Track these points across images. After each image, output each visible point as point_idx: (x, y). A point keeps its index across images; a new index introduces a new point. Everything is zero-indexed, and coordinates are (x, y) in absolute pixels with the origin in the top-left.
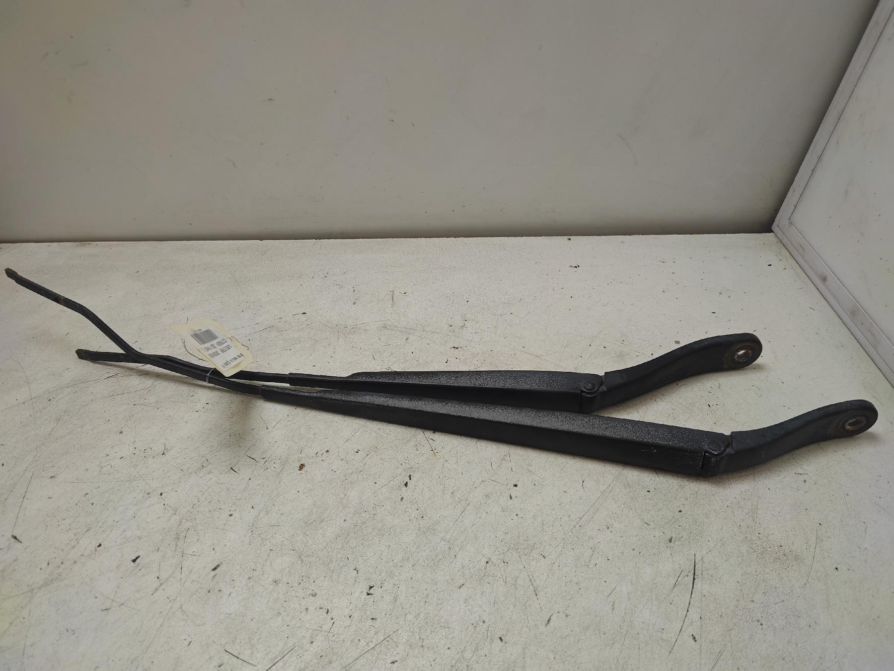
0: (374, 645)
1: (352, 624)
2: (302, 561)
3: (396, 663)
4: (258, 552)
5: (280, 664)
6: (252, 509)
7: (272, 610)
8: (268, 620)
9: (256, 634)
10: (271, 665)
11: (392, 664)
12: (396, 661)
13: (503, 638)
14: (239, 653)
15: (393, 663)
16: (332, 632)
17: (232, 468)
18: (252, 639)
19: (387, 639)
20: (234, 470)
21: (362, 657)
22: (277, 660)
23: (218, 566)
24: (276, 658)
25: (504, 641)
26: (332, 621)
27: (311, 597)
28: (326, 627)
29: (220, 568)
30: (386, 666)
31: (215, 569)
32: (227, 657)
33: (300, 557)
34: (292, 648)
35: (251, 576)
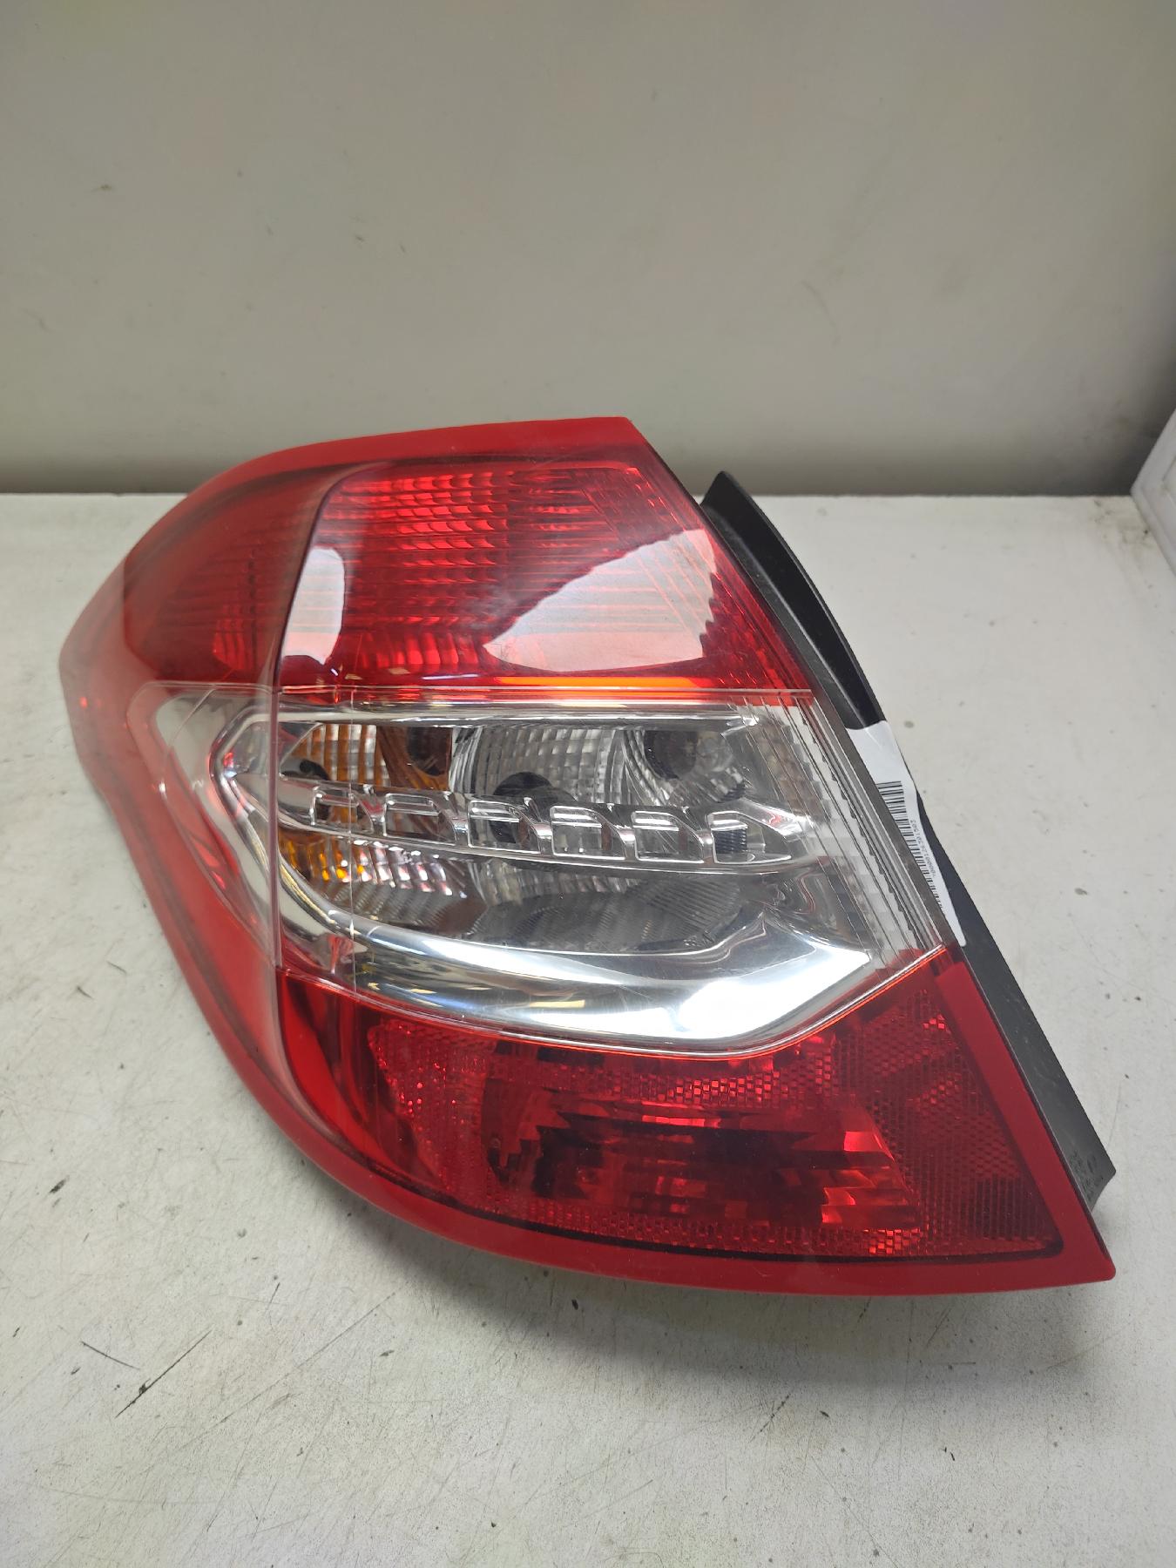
0: (351, 1324)
1: (311, 1286)
2: (218, 1168)
3: (390, 1355)
4: (137, 1154)
5: (184, 1363)
6: (121, 1071)
7: (165, 1265)
8: (158, 1284)
9: (138, 1310)
10: (166, 1368)
11: (384, 1357)
12: (391, 1352)
13: (578, 1302)
14: (108, 1348)
15: (385, 1354)
16: (277, 1302)
17: (79, 989)
18: (131, 1321)
19: (374, 1312)
20: (85, 994)
21: (331, 1345)
22: (177, 1358)
23: (62, 1183)
24: (175, 1354)
25: (579, 1308)
26: (276, 1283)
27: (236, 1239)
28: (264, 1294)
29: (65, 1186)
30: (374, 1360)
31: (56, 1189)
32: (84, 1356)
33: (214, 1162)
34: (204, 1334)
35: (123, 1200)
